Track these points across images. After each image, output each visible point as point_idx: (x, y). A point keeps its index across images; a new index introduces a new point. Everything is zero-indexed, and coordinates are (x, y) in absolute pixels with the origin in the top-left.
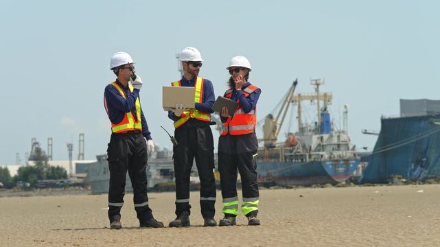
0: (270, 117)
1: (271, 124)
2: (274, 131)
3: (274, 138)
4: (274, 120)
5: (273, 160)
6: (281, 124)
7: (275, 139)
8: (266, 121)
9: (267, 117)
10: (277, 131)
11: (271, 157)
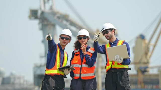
0: (142, 37)
1: (143, 45)
2: (146, 54)
3: (146, 61)
4: (147, 41)
5: (150, 87)
6: (155, 46)
7: (148, 63)
8: (136, 42)
9: (137, 38)
10: (149, 54)
11: (146, 83)
